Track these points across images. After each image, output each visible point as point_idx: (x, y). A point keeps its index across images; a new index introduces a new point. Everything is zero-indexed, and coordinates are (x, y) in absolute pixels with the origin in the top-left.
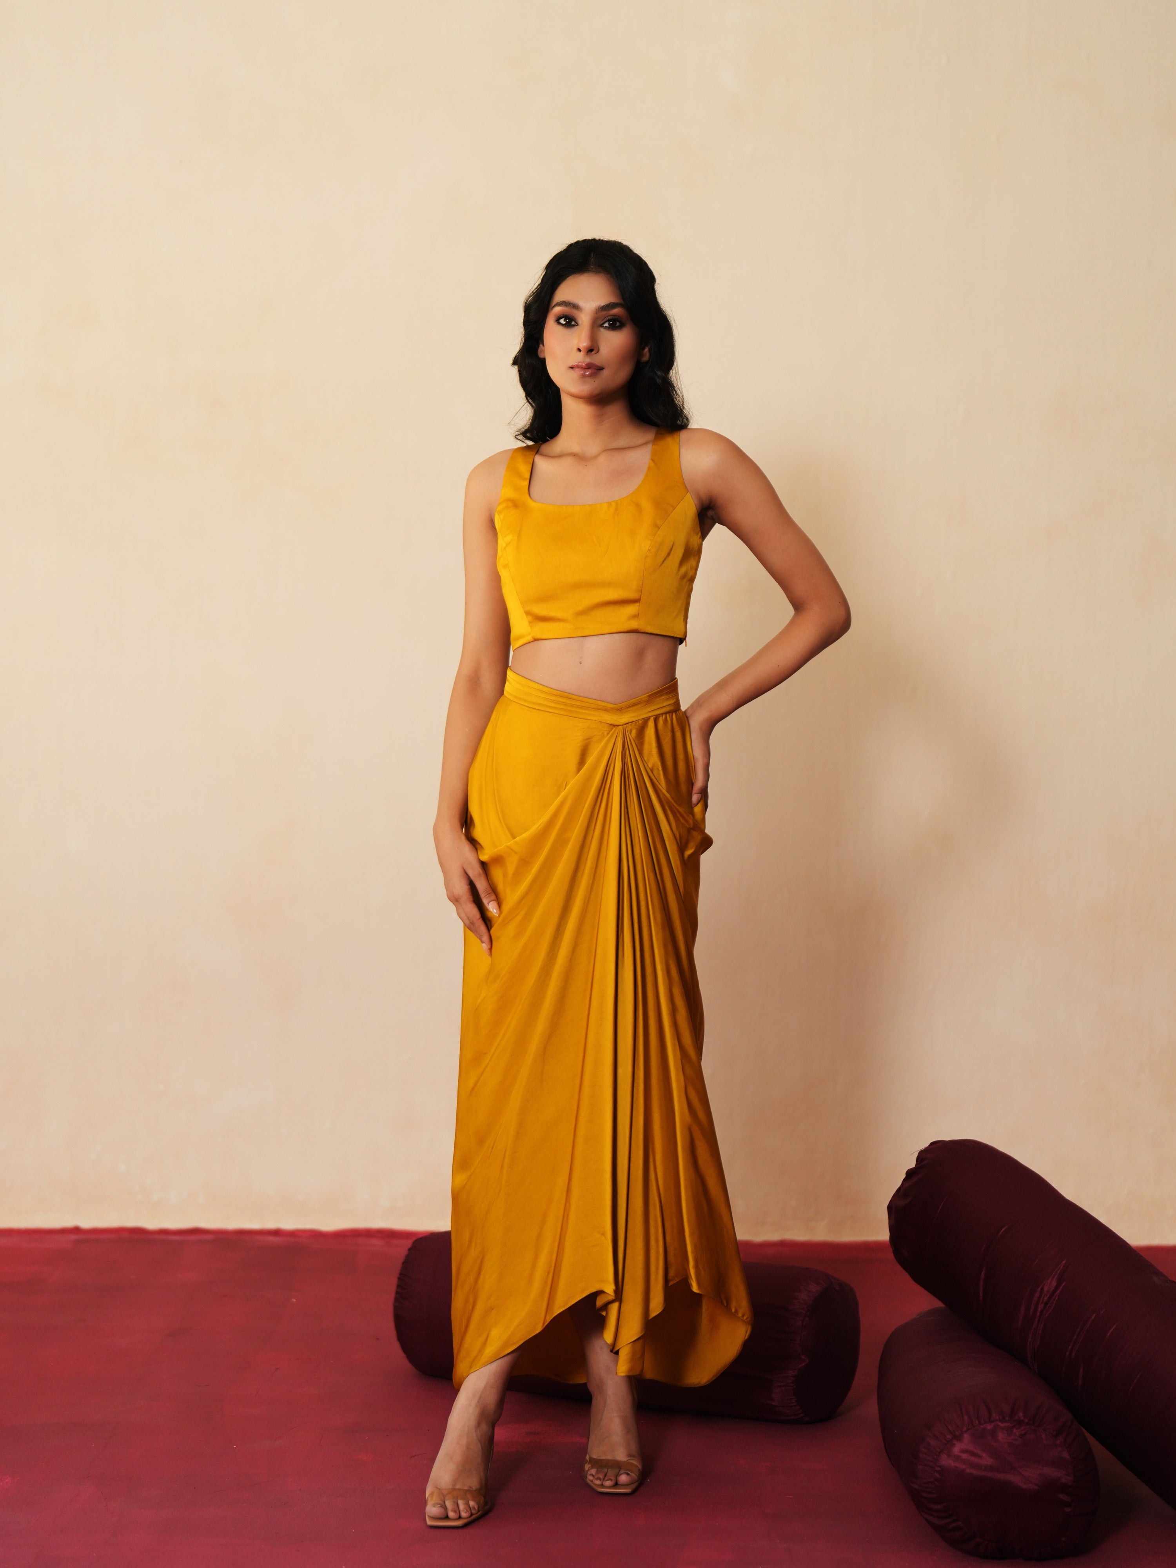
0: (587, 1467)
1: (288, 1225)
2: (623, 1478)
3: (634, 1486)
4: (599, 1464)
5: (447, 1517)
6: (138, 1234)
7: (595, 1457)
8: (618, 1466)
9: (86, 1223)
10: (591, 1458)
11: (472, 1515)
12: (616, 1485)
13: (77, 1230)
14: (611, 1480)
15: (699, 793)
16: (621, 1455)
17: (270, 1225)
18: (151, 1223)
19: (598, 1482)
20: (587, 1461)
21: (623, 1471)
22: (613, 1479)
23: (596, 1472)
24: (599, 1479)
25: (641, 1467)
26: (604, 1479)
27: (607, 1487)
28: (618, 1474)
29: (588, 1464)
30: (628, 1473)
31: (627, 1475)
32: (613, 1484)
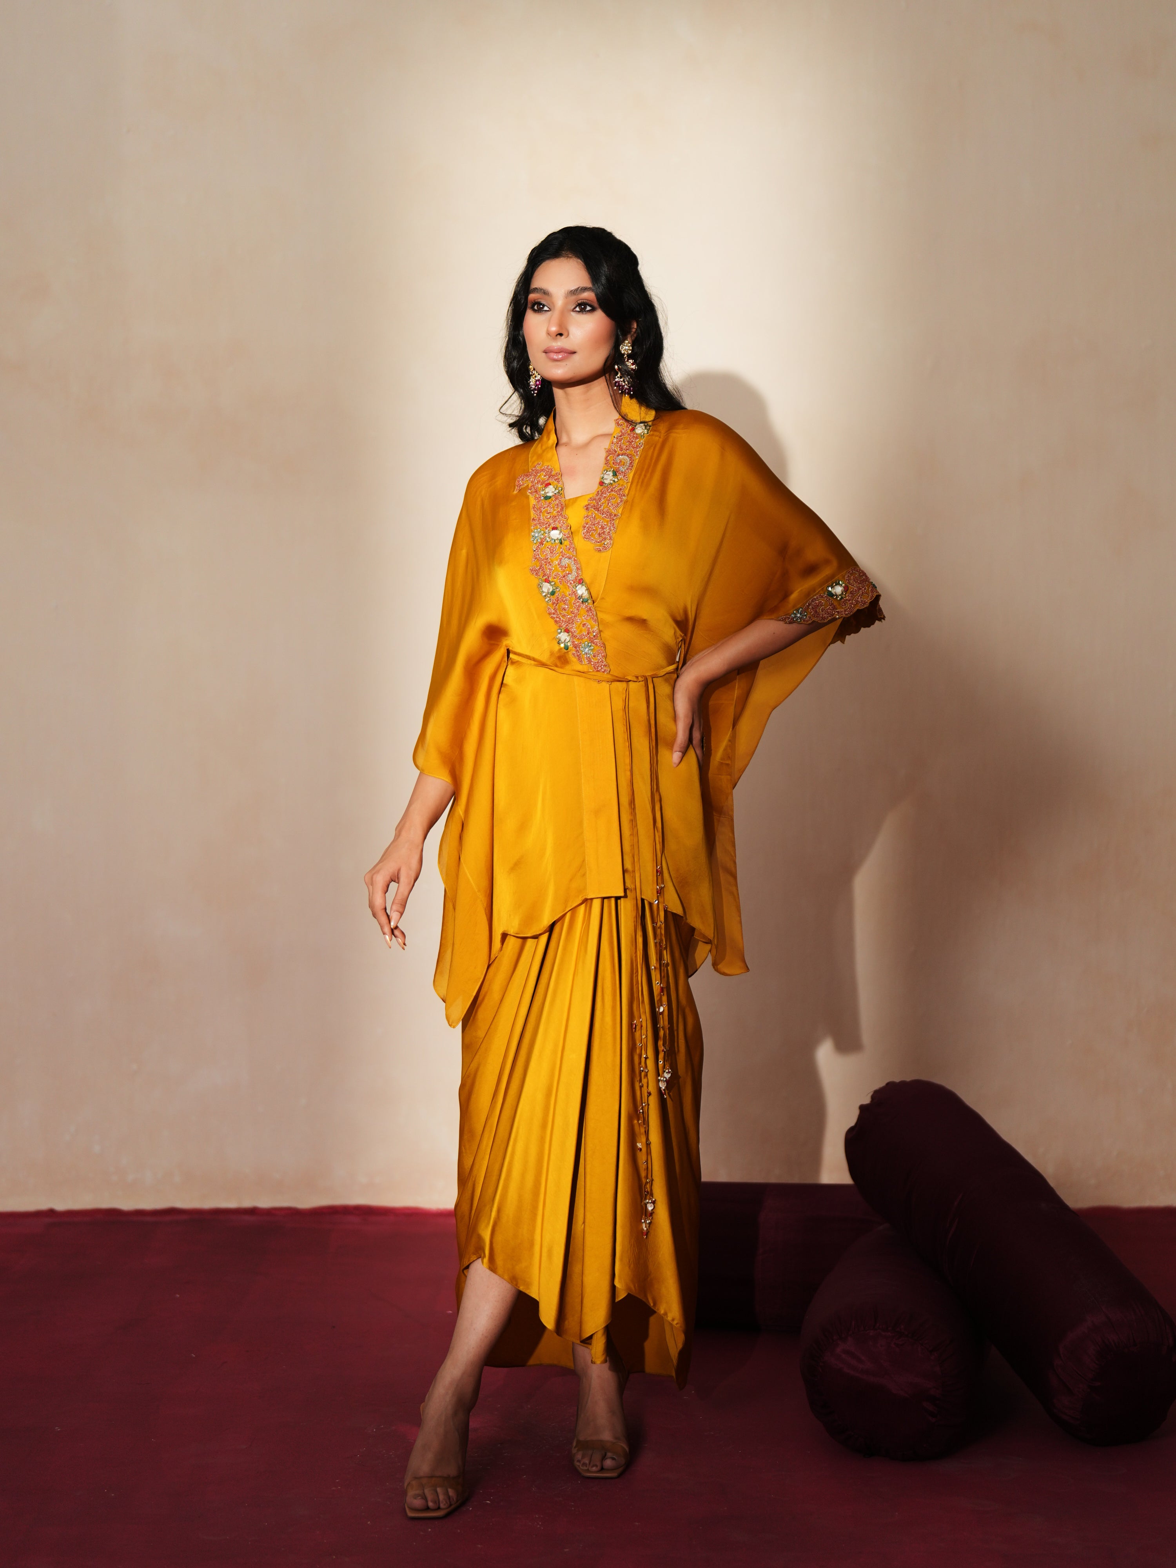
0: (574, 1451)
1: (265, 1202)
2: (608, 1463)
3: (621, 1469)
4: (585, 1446)
5: (427, 1509)
6: (113, 1214)
7: (582, 1438)
8: (603, 1449)
9: (60, 1206)
10: (578, 1442)
11: (451, 1505)
12: (602, 1469)
13: (51, 1213)
14: (596, 1466)
16: (606, 1436)
17: (247, 1203)
18: (127, 1204)
19: (585, 1468)
20: (574, 1444)
21: (609, 1454)
22: (599, 1464)
23: (583, 1457)
24: (584, 1464)
25: (627, 1449)
26: (590, 1464)
27: (594, 1472)
28: (604, 1458)
29: (575, 1447)
30: (614, 1457)
31: (613, 1459)
32: (599, 1468)
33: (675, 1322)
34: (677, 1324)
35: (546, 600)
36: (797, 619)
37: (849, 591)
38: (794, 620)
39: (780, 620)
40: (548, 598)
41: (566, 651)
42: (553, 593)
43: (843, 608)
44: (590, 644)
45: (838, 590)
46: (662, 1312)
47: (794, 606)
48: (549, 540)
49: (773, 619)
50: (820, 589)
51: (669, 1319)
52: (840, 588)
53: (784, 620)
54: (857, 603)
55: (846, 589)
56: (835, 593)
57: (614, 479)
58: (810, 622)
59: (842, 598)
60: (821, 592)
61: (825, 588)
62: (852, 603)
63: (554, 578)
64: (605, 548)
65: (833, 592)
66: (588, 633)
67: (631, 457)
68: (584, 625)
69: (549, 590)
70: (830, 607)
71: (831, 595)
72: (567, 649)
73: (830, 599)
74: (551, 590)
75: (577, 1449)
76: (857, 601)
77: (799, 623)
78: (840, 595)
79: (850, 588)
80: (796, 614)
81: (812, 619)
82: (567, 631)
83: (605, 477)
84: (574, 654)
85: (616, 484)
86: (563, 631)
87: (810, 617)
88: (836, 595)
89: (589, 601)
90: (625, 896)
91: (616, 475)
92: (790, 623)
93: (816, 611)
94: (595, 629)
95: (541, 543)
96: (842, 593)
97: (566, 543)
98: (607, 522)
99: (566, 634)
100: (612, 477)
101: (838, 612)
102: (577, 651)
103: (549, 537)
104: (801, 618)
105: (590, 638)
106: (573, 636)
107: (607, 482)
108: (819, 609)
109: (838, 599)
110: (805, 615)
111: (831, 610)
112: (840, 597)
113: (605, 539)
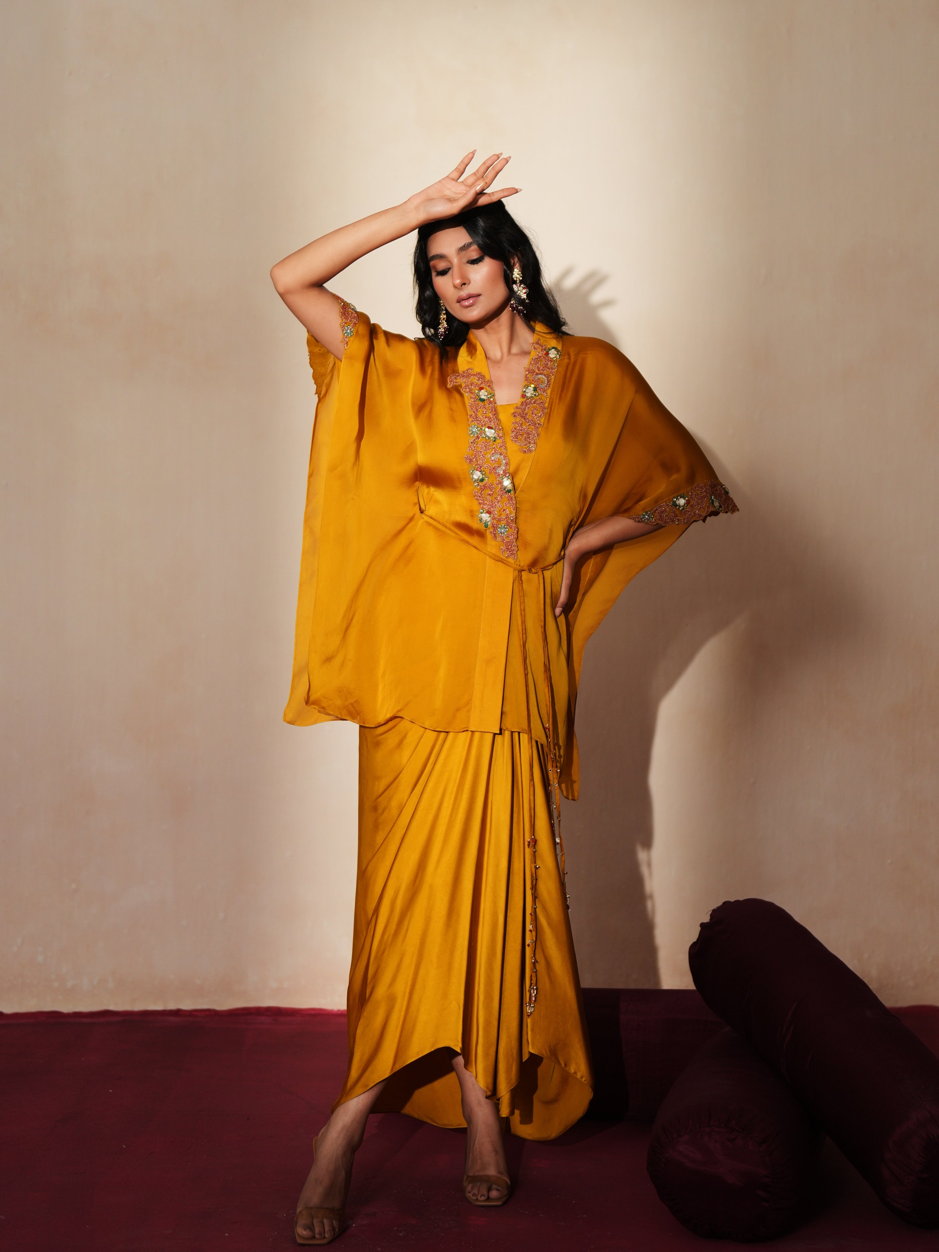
0: (465, 1184)
2: (494, 1194)
3: (504, 1199)
4: (475, 1179)
5: (314, 1237)
7: (471, 1174)
8: (489, 1182)
9: (8, 1009)
10: (468, 1176)
11: (335, 1232)
12: (488, 1199)
14: (484, 1195)
15: (561, 607)
16: (492, 1171)
19: (474, 1198)
20: (465, 1178)
21: (494, 1186)
22: (485, 1193)
23: (473, 1188)
24: (474, 1195)
25: (509, 1183)
26: (478, 1193)
27: (481, 1200)
28: (489, 1189)
29: (466, 1181)
30: (499, 1188)
31: (498, 1190)
32: (486, 1197)
33: (584, 1079)
34: (585, 1081)
35: (475, 484)
36: (645, 520)
37: (690, 504)
38: (642, 520)
39: (631, 519)
40: (477, 484)
41: (486, 528)
42: (482, 480)
43: (682, 517)
44: (506, 527)
45: (682, 502)
46: (572, 1071)
47: (643, 510)
48: (484, 436)
49: (625, 517)
50: (667, 498)
51: (579, 1076)
52: (684, 500)
53: (634, 519)
54: (694, 515)
55: (688, 502)
56: (679, 503)
57: (535, 393)
58: (655, 524)
59: (683, 509)
60: (668, 501)
61: (671, 499)
62: (691, 514)
63: (485, 468)
64: (530, 451)
65: (677, 502)
66: (506, 518)
67: (548, 376)
68: (504, 510)
69: (479, 477)
70: (672, 515)
71: (675, 505)
72: (487, 527)
73: (673, 508)
74: (481, 478)
75: (467, 1182)
76: (695, 513)
77: (646, 523)
78: (682, 506)
79: (691, 502)
80: (644, 515)
81: (657, 522)
82: (489, 512)
83: (527, 391)
84: (491, 532)
85: (538, 398)
86: (485, 512)
87: (655, 520)
88: (679, 506)
89: (512, 492)
90: (501, 734)
91: (537, 391)
92: (639, 522)
93: (661, 516)
94: (513, 515)
95: (478, 437)
96: (684, 505)
97: (499, 441)
98: (533, 429)
99: (488, 515)
100: (533, 392)
101: (678, 519)
102: (494, 530)
103: (485, 434)
104: (648, 520)
105: (507, 521)
106: (494, 518)
107: (529, 395)
108: (664, 514)
109: (681, 509)
110: (652, 518)
111: (673, 517)
112: (682, 508)
113: (530, 443)
